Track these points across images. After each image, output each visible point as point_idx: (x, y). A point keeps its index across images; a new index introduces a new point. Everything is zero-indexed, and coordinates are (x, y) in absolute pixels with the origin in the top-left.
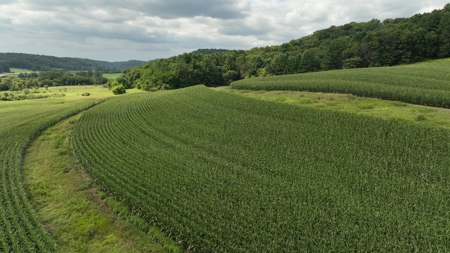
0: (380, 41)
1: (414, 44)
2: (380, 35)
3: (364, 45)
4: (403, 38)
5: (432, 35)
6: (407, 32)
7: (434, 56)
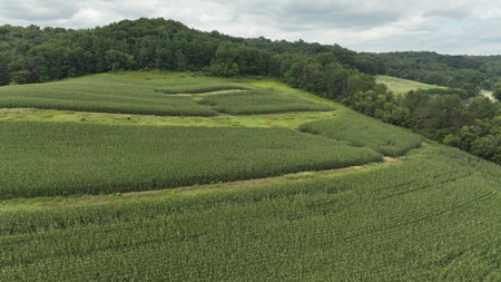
0: (46, 56)
1: (76, 61)
2: (44, 50)
3: (30, 59)
4: (66, 55)
5: (88, 54)
6: (68, 49)
7: (94, 71)
